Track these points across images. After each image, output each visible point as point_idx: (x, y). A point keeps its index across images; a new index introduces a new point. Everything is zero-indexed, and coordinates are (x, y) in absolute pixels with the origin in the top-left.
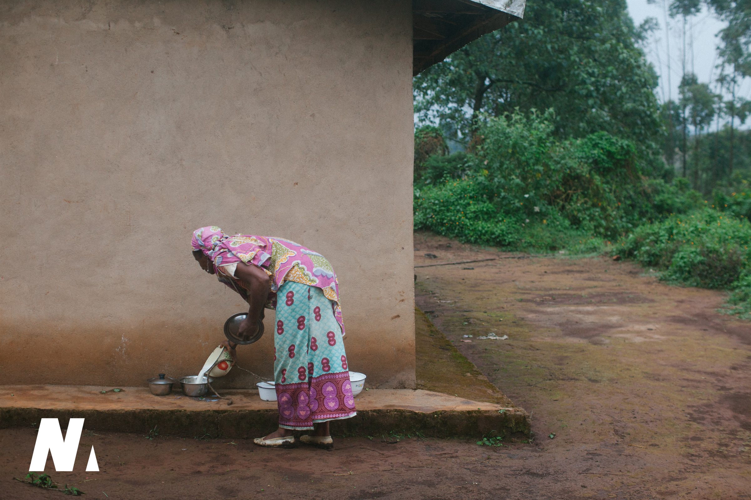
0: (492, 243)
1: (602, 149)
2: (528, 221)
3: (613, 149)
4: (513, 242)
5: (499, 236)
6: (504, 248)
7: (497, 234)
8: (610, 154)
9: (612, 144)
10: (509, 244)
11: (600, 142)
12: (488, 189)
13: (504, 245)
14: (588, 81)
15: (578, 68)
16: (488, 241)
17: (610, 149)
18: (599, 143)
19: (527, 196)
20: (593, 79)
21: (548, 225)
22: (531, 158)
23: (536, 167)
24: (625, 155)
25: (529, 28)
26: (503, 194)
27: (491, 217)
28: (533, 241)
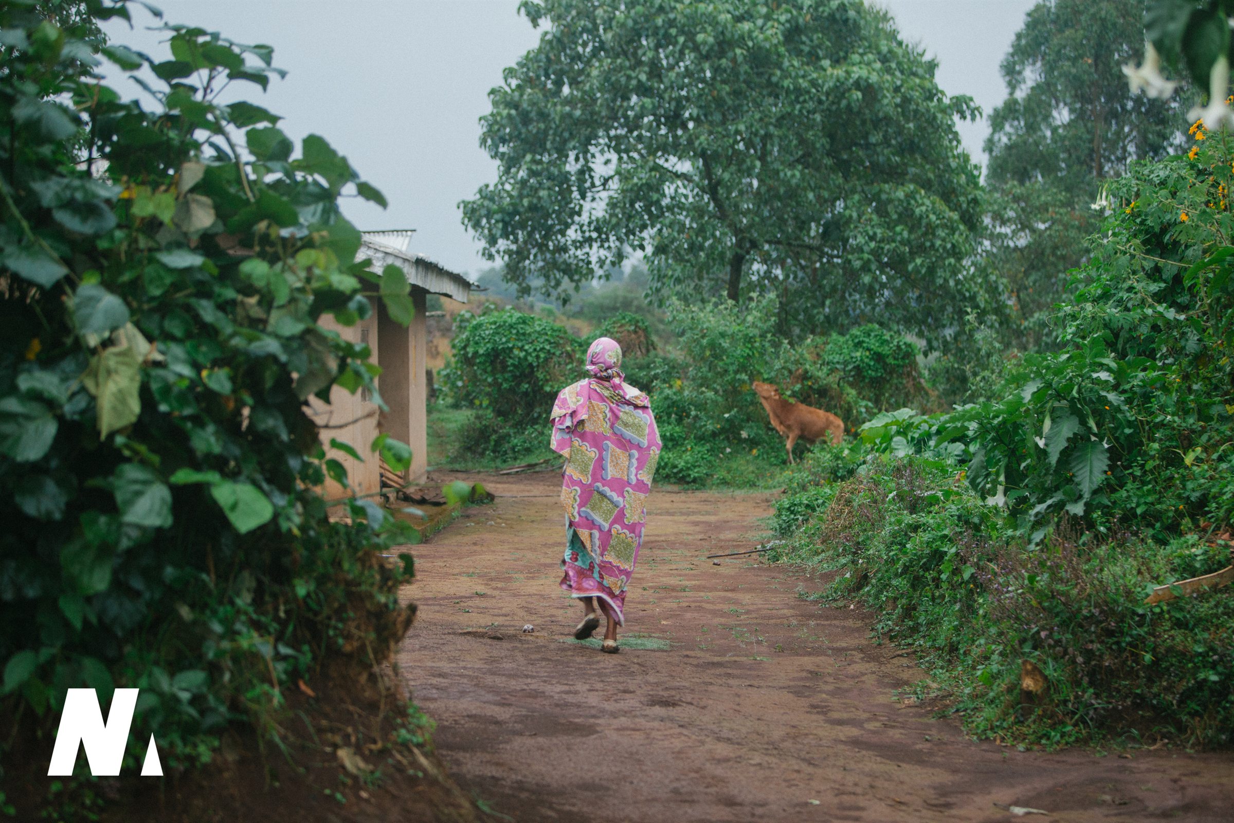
0: (673, 480)
1: (869, 349)
2: (728, 450)
3: (885, 350)
4: (700, 478)
5: (681, 470)
6: (686, 486)
7: (680, 467)
8: (879, 357)
9: (884, 342)
10: (694, 481)
11: (867, 340)
12: (678, 407)
13: (688, 483)
14: (866, 248)
15: (856, 227)
16: (668, 476)
17: (880, 350)
18: (863, 342)
19: (726, 415)
20: (873, 245)
21: (757, 457)
22: (732, 364)
23: (738, 376)
24: (903, 358)
25: (781, 168)
26: (693, 413)
27: (677, 444)
28: (729, 477)
